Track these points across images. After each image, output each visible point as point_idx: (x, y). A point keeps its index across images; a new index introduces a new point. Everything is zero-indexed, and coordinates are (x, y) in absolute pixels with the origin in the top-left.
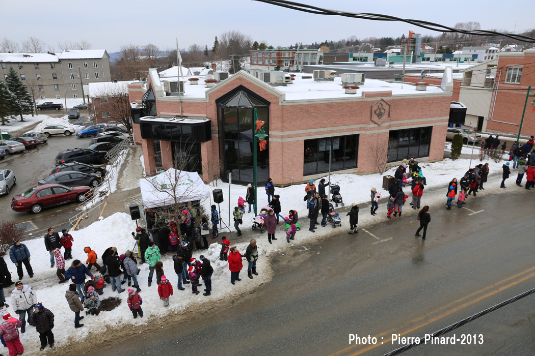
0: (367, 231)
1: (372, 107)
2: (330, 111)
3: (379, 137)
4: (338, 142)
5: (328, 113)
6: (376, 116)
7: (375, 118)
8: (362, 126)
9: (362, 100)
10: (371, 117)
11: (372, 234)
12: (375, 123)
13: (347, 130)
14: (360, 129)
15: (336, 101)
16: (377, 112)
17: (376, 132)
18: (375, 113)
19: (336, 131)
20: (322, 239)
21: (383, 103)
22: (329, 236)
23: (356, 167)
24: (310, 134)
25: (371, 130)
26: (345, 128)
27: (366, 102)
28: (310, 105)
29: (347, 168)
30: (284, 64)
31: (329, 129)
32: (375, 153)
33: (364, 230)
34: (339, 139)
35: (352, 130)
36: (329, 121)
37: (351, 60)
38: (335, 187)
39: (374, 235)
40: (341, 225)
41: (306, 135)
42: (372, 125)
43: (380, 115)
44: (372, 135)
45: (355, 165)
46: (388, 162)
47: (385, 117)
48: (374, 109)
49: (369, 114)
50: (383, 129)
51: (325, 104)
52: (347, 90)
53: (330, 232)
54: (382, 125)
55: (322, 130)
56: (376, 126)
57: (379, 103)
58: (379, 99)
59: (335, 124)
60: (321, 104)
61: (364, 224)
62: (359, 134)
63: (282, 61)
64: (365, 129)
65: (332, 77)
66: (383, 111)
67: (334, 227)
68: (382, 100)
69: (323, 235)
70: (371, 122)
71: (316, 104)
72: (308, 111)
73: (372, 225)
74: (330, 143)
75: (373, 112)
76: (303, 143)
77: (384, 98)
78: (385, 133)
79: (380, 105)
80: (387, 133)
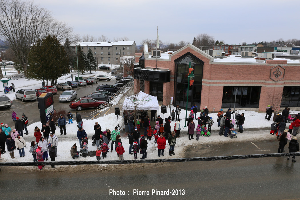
0: (253, 144)
1: (271, 70)
2: (242, 70)
3: (276, 90)
4: (247, 91)
5: (240, 71)
6: (274, 76)
7: (273, 77)
8: (264, 81)
9: (264, 65)
10: (270, 76)
11: (256, 146)
12: (273, 80)
13: (253, 83)
14: (262, 83)
15: (246, 65)
16: (275, 73)
17: (274, 86)
18: (273, 73)
19: (245, 83)
20: (222, 143)
21: (280, 68)
22: (227, 142)
23: (258, 107)
24: (227, 83)
25: (270, 84)
26: (251, 81)
27: (268, 67)
28: (229, 65)
29: (251, 107)
30: (232, 53)
31: (241, 81)
32: (271, 99)
33: (251, 142)
34: (247, 89)
35: (257, 83)
36: (241, 76)
37: (275, 51)
38: (238, 116)
39: (258, 146)
40: (236, 137)
41: (225, 83)
42: (271, 82)
43: (277, 75)
44: (270, 88)
45: (257, 106)
46: (281, 107)
47: (280, 77)
48: (272, 71)
49: (269, 74)
50: (279, 84)
51: (239, 66)
52: (258, 60)
53: (228, 140)
54: (278, 82)
55: (235, 81)
56: (273, 82)
57: (277, 67)
58: (277, 65)
59: (245, 79)
60: (236, 65)
61: (253, 140)
62: (261, 87)
63: (231, 52)
64: (265, 84)
65: (253, 55)
66: (279, 73)
67: (232, 138)
68: (279, 66)
69: (223, 141)
70: (270, 79)
71: (233, 65)
72: (227, 69)
73: (258, 141)
74: (241, 90)
75: (272, 73)
76: (223, 88)
77: (281, 65)
78: (280, 88)
79: (277, 69)
80: (282, 87)
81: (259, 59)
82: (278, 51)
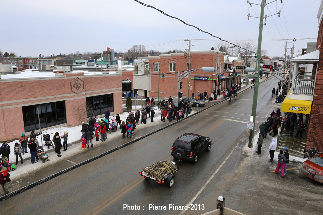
0: (68, 161)
1: (71, 83)
2: (40, 86)
3: (79, 102)
4: (51, 107)
5: (39, 87)
6: (75, 89)
7: (74, 90)
8: (66, 95)
9: (64, 78)
10: (71, 89)
11: (71, 162)
12: (75, 93)
13: (55, 98)
14: (65, 97)
15: (44, 79)
16: (75, 86)
17: (77, 98)
18: (74, 86)
19: (47, 99)
20: (33, 173)
21: (78, 80)
22: (39, 169)
23: (66, 122)
24: (26, 102)
25: (73, 97)
26: (54, 97)
27: (67, 80)
28: (24, 82)
29: (60, 124)
31: (42, 98)
32: (77, 112)
33: (66, 160)
34: (51, 105)
35: (59, 98)
36: (41, 93)
37: (74, 64)
38: (46, 136)
39: (73, 162)
40: (49, 160)
41: (23, 103)
42: (73, 94)
43: (77, 88)
44: (74, 101)
45: (65, 121)
46: (87, 117)
47: (81, 89)
48: (73, 84)
49: (70, 87)
50: (81, 96)
51: (36, 81)
52: (56, 74)
53: (41, 166)
54: (80, 94)
55: (36, 99)
56: (76, 94)
57: (76, 80)
58: (75, 77)
59: (45, 95)
60: (32, 81)
61: (67, 157)
62: (65, 101)
63: (28, 66)
64: (68, 97)
65: (51, 69)
66: (79, 85)
67: (44, 162)
68: (78, 78)
69: (34, 169)
70: (71, 92)
71: (28, 82)
72: (22, 86)
73: (73, 156)
74: (44, 108)
75: (72, 86)
76: (21, 108)
77: (79, 77)
78: (82, 99)
79: (77, 81)
80: (84, 98)
81: (58, 72)
82: (77, 63)
